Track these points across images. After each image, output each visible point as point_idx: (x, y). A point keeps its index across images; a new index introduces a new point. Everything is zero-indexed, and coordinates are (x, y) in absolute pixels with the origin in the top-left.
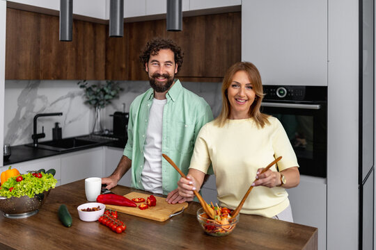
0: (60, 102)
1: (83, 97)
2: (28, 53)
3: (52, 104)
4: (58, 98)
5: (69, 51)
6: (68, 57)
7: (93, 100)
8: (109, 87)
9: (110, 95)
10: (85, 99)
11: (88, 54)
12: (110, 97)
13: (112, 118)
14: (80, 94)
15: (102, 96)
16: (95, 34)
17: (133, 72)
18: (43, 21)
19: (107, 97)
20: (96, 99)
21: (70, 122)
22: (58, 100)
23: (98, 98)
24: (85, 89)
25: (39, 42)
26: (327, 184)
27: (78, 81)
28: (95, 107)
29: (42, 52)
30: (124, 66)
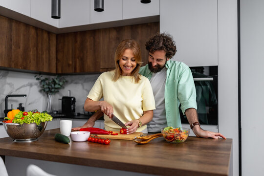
0: (22, 89)
1: (38, 87)
2: (4, 47)
3: (17, 90)
4: (21, 86)
5: (32, 50)
6: (31, 53)
7: (46, 88)
8: (58, 80)
9: (59, 85)
10: (40, 89)
11: (45, 53)
12: (59, 86)
13: (61, 101)
14: (36, 84)
15: (53, 85)
16: (49, 40)
17: (77, 67)
18: (14, 24)
19: (57, 86)
20: (49, 88)
21: (30, 104)
22: (21, 87)
23: (50, 87)
24: (40, 81)
25: (11, 40)
26: (218, 128)
27: (35, 75)
28: (47, 94)
29: (13, 47)
30: (71, 63)
